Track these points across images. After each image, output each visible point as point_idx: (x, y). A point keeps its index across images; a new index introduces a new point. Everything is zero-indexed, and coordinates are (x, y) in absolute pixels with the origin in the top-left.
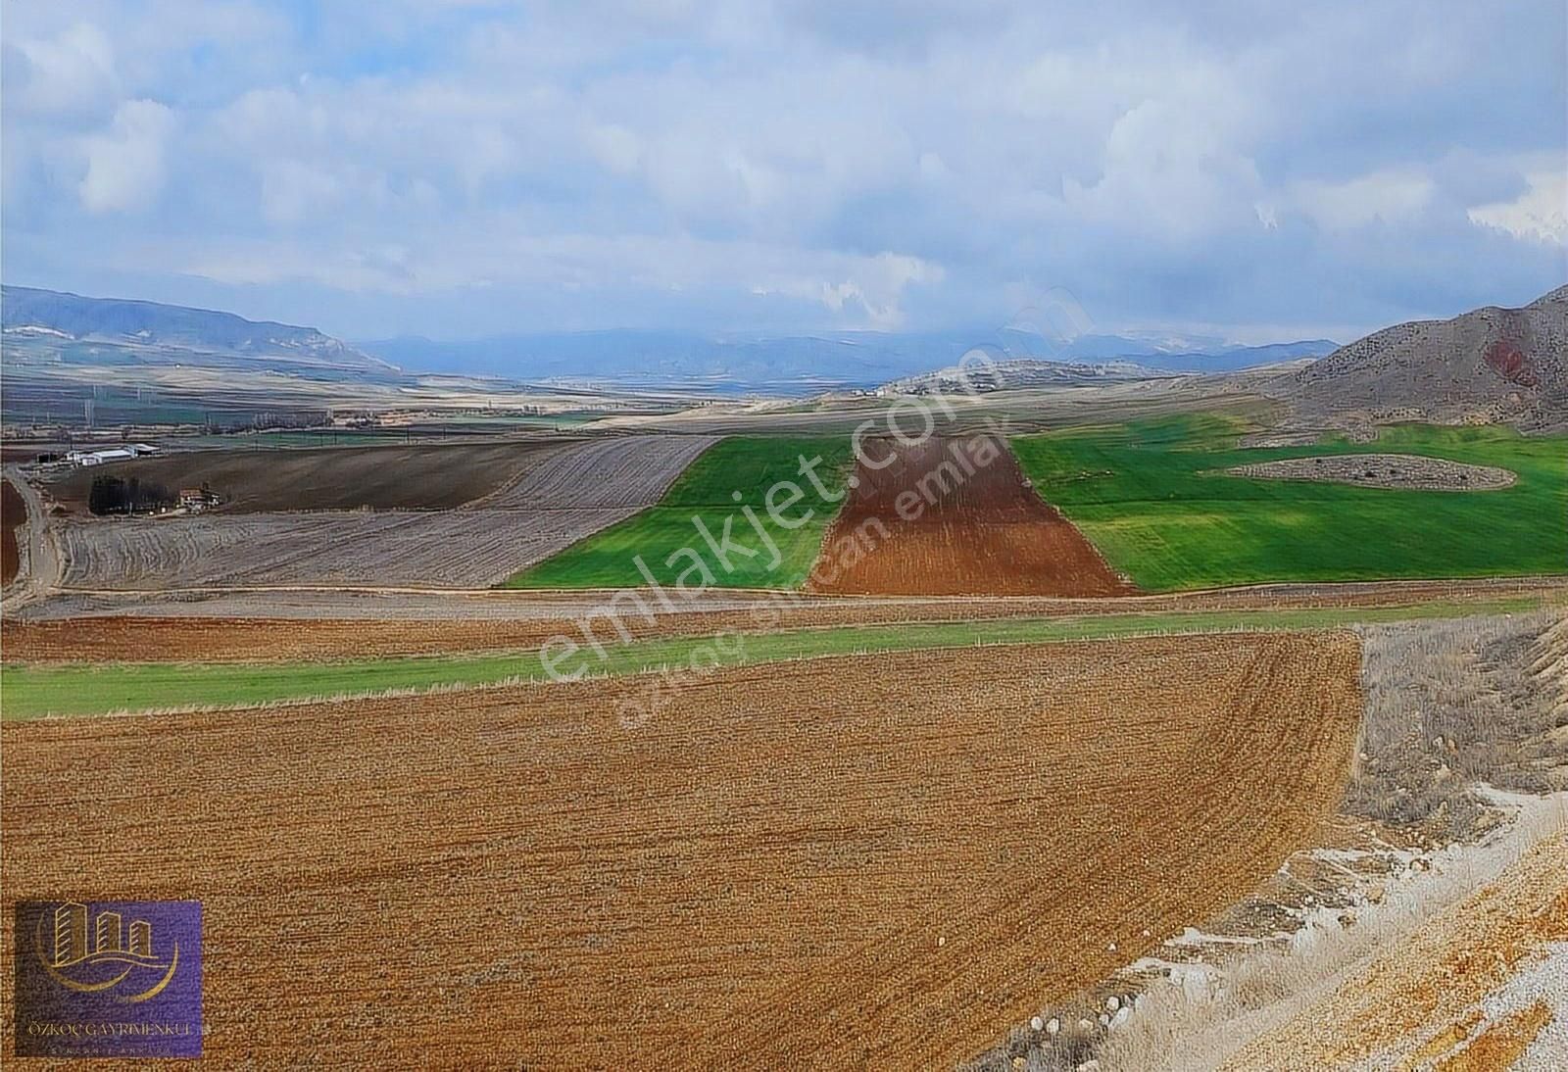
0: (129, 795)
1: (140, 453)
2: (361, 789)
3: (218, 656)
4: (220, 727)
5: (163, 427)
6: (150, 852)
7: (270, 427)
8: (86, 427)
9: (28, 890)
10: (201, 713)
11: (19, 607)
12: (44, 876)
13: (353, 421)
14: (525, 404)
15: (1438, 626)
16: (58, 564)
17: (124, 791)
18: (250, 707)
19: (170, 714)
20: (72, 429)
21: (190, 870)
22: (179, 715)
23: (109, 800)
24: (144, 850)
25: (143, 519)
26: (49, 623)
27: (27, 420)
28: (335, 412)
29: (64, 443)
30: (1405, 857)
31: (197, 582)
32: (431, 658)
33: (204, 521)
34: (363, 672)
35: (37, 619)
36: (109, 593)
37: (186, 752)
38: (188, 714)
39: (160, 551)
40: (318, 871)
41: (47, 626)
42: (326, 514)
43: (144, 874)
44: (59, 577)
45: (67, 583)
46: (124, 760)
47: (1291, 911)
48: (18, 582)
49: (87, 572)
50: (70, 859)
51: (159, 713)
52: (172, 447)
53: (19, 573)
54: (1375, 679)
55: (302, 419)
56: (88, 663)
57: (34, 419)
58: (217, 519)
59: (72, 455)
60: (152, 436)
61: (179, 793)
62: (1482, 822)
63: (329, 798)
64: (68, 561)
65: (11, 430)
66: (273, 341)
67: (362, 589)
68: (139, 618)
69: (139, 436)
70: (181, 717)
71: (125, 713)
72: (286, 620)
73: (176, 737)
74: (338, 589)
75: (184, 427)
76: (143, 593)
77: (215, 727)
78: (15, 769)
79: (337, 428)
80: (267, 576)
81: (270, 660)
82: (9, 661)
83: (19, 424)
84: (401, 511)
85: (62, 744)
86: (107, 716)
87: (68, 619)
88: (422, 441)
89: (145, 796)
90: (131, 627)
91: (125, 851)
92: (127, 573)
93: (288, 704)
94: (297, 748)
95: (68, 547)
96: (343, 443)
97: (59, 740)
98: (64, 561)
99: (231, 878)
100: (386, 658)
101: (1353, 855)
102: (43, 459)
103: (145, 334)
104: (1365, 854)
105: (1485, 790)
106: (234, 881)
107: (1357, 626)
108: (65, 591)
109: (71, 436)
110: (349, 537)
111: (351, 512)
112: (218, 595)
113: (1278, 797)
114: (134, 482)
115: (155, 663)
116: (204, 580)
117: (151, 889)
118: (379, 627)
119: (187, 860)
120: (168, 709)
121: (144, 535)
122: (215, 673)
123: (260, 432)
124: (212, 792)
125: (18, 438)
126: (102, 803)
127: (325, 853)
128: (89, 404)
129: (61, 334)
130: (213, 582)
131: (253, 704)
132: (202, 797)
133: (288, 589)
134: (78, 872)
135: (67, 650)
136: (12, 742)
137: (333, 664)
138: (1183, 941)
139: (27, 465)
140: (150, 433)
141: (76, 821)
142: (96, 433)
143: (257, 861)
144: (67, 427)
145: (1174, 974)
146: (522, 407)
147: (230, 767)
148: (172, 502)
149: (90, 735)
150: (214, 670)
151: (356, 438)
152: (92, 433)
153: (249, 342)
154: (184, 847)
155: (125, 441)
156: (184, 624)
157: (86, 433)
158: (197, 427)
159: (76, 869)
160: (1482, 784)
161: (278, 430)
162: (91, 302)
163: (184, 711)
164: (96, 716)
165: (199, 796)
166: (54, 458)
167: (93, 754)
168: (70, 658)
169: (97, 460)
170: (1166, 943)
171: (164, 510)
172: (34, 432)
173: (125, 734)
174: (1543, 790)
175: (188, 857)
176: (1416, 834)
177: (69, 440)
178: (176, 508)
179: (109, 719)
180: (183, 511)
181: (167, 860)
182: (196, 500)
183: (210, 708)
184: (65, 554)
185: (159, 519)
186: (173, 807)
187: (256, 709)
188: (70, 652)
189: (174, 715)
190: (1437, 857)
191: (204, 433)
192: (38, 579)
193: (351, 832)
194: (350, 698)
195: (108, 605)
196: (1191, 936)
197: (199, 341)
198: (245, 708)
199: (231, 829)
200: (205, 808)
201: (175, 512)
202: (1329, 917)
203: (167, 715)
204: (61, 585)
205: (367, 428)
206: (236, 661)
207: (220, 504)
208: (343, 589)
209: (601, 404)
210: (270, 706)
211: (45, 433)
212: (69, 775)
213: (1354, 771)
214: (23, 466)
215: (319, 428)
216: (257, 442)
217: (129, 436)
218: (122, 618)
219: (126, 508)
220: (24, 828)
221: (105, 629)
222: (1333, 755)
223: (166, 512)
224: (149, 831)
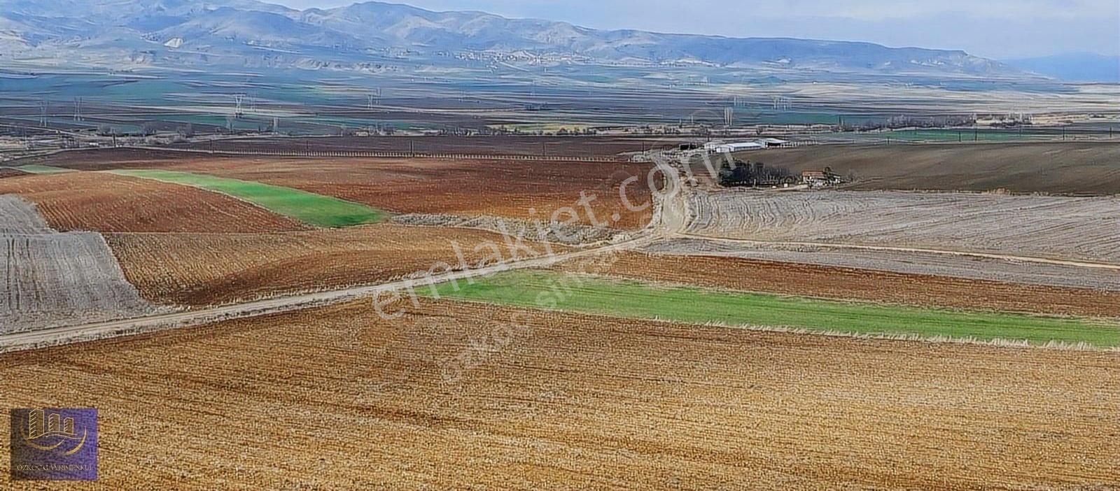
0: (710, 383)
1: (769, 144)
2: (942, 415)
3: (821, 293)
4: (809, 346)
5: (796, 126)
6: (718, 426)
7: (905, 127)
8: (725, 127)
9: (608, 433)
10: (793, 333)
11: (647, 244)
12: (624, 426)
13: (998, 122)
16: (685, 218)
17: (707, 379)
18: (842, 335)
19: (764, 330)
20: (713, 128)
21: (750, 446)
22: (771, 332)
23: (692, 383)
24: (713, 424)
25: (764, 191)
26: (670, 257)
27: (675, 121)
28: (978, 115)
29: (703, 137)
31: (810, 238)
32: (1058, 318)
33: (824, 194)
34: (973, 321)
35: (661, 254)
36: (726, 240)
37: (771, 359)
38: (781, 333)
39: (778, 214)
40: (877, 471)
41: (668, 258)
42: (955, 194)
43: (709, 441)
44: (684, 226)
45: (690, 231)
46: (713, 357)
48: (650, 228)
49: (708, 225)
50: (648, 419)
51: (752, 328)
52: (804, 141)
53: (651, 222)
55: (944, 120)
56: (698, 287)
57: (680, 121)
58: (838, 193)
59: (709, 145)
60: (785, 133)
61: (755, 388)
63: (905, 416)
64: (694, 216)
65: (661, 128)
66: (913, 61)
67: (986, 255)
68: (751, 260)
69: (772, 133)
70: (774, 334)
71: (723, 325)
72: (897, 273)
73: (765, 348)
74: (958, 253)
75: (816, 126)
76: (756, 243)
77: (804, 345)
78: (621, 350)
79: (978, 128)
80: (881, 238)
81: (873, 301)
82: (633, 279)
83: (667, 124)
84: (1044, 195)
85: (664, 339)
86: (707, 324)
87: (686, 256)
88: (1079, 138)
89: (724, 385)
90: (741, 266)
91: (696, 421)
92: (744, 228)
93: (882, 337)
94: (882, 372)
95: (695, 206)
96: (983, 139)
97: (662, 336)
98: (690, 217)
99: (787, 460)
100: (1003, 313)
102: (684, 148)
103: (785, 61)
106: (789, 463)
108: (688, 236)
109: (710, 132)
110: (977, 213)
111: (983, 194)
112: (829, 249)
114: (759, 166)
115: (758, 292)
116: (816, 237)
117: (712, 453)
118: (1000, 287)
119: (750, 438)
120: (762, 327)
121: (764, 202)
122: (816, 306)
123: (894, 130)
124: (787, 393)
125: (666, 133)
126: (685, 384)
127: (889, 458)
128: (728, 111)
129: (708, 64)
130: (825, 239)
131: (846, 333)
132: (776, 395)
133: (903, 249)
134: (653, 429)
135: (683, 276)
136: (624, 332)
137: (941, 311)
139: (670, 152)
140: (783, 131)
141: (661, 393)
142: (733, 130)
143: (817, 451)
144: (708, 126)
147: (809, 377)
148: (794, 180)
149: (689, 336)
150: (815, 303)
151: (1000, 136)
152: (730, 130)
153: (889, 63)
154: (750, 428)
155: (760, 135)
156: (792, 267)
157: (724, 130)
158: (830, 126)
159: (651, 426)
161: (914, 128)
162: (734, 41)
163: (776, 330)
164: (696, 324)
165: (774, 393)
166: (692, 147)
167: (688, 349)
168: (684, 282)
169: (730, 149)
171: (786, 185)
172: (679, 130)
173: (719, 339)
175: (751, 436)
177: (709, 135)
178: (798, 184)
179: (708, 327)
180: (806, 186)
181: (732, 435)
182: (819, 179)
183: (802, 331)
184: (692, 212)
185: (781, 191)
186: (747, 398)
187: (848, 337)
188: (685, 278)
189: (767, 332)
191: (836, 130)
192: (666, 227)
193: (922, 447)
194: (950, 340)
195: (724, 248)
197: (836, 64)
198: (837, 334)
199: (798, 423)
200: (778, 403)
201: (797, 187)
203: (761, 331)
204: (685, 232)
205: (1016, 128)
206: (838, 299)
207: (841, 182)
208: (963, 254)
210: (863, 336)
211: (689, 130)
212: (664, 361)
214: (667, 152)
215: (959, 127)
216: (888, 138)
217: (763, 133)
218: (735, 258)
219: (751, 182)
220: (617, 391)
221: (718, 264)
223: (788, 186)
224: (721, 411)
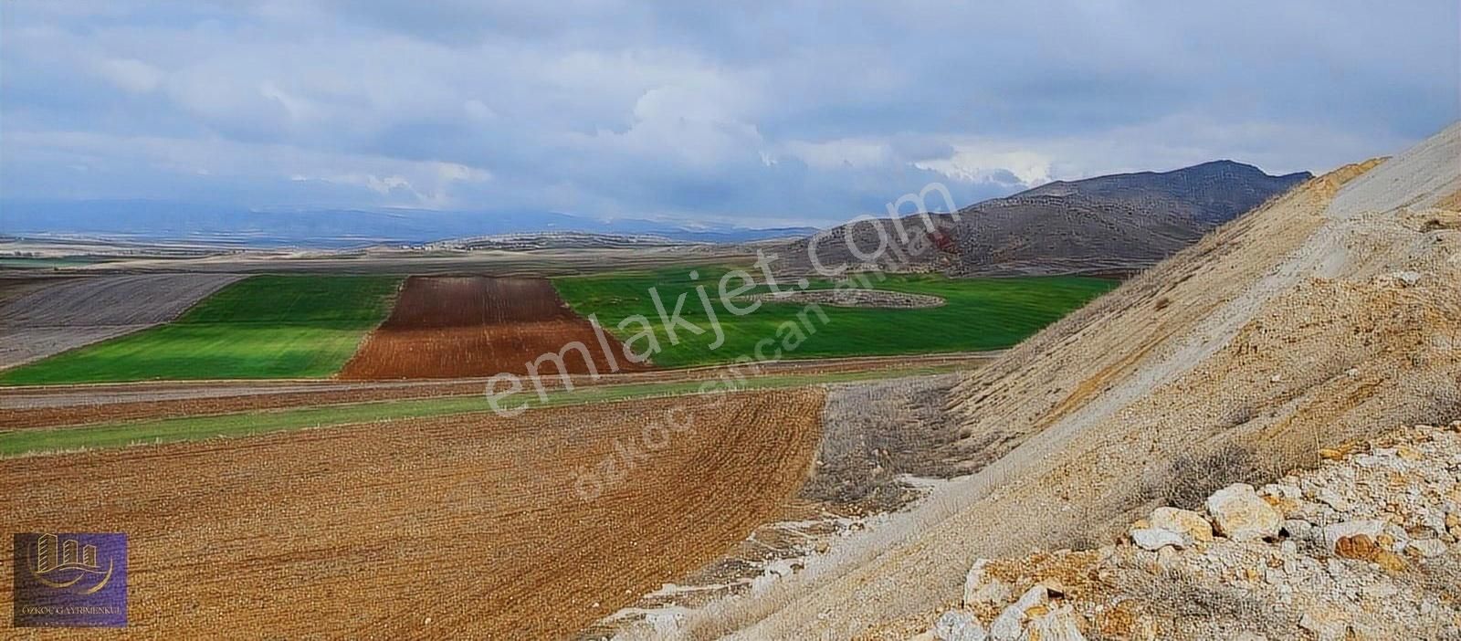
14: (16, 251)
15: (883, 383)
30: (846, 522)
47: (754, 564)
54: (832, 416)
62: (904, 498)
101: (807, 524)
104: (815, 522)
105: (908, 478)
107: (824, 385)
113: (751, 492)
138: (660, 593)
145: (649, 617)
146: (12, 252)
160: (906, 474)
170: (645, 596)
174: (949, 476)
176: (856, 508)
190: (871, 521)
196: (669, 589)
202: (782, 566)
209: (114, 251)
213: (811, 473)
222: (797, 463)
